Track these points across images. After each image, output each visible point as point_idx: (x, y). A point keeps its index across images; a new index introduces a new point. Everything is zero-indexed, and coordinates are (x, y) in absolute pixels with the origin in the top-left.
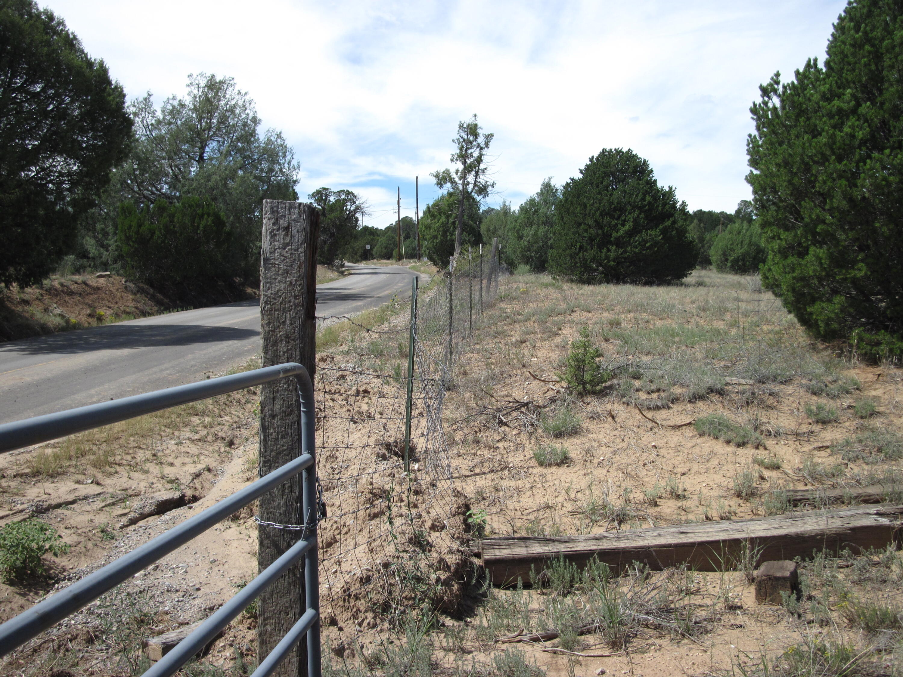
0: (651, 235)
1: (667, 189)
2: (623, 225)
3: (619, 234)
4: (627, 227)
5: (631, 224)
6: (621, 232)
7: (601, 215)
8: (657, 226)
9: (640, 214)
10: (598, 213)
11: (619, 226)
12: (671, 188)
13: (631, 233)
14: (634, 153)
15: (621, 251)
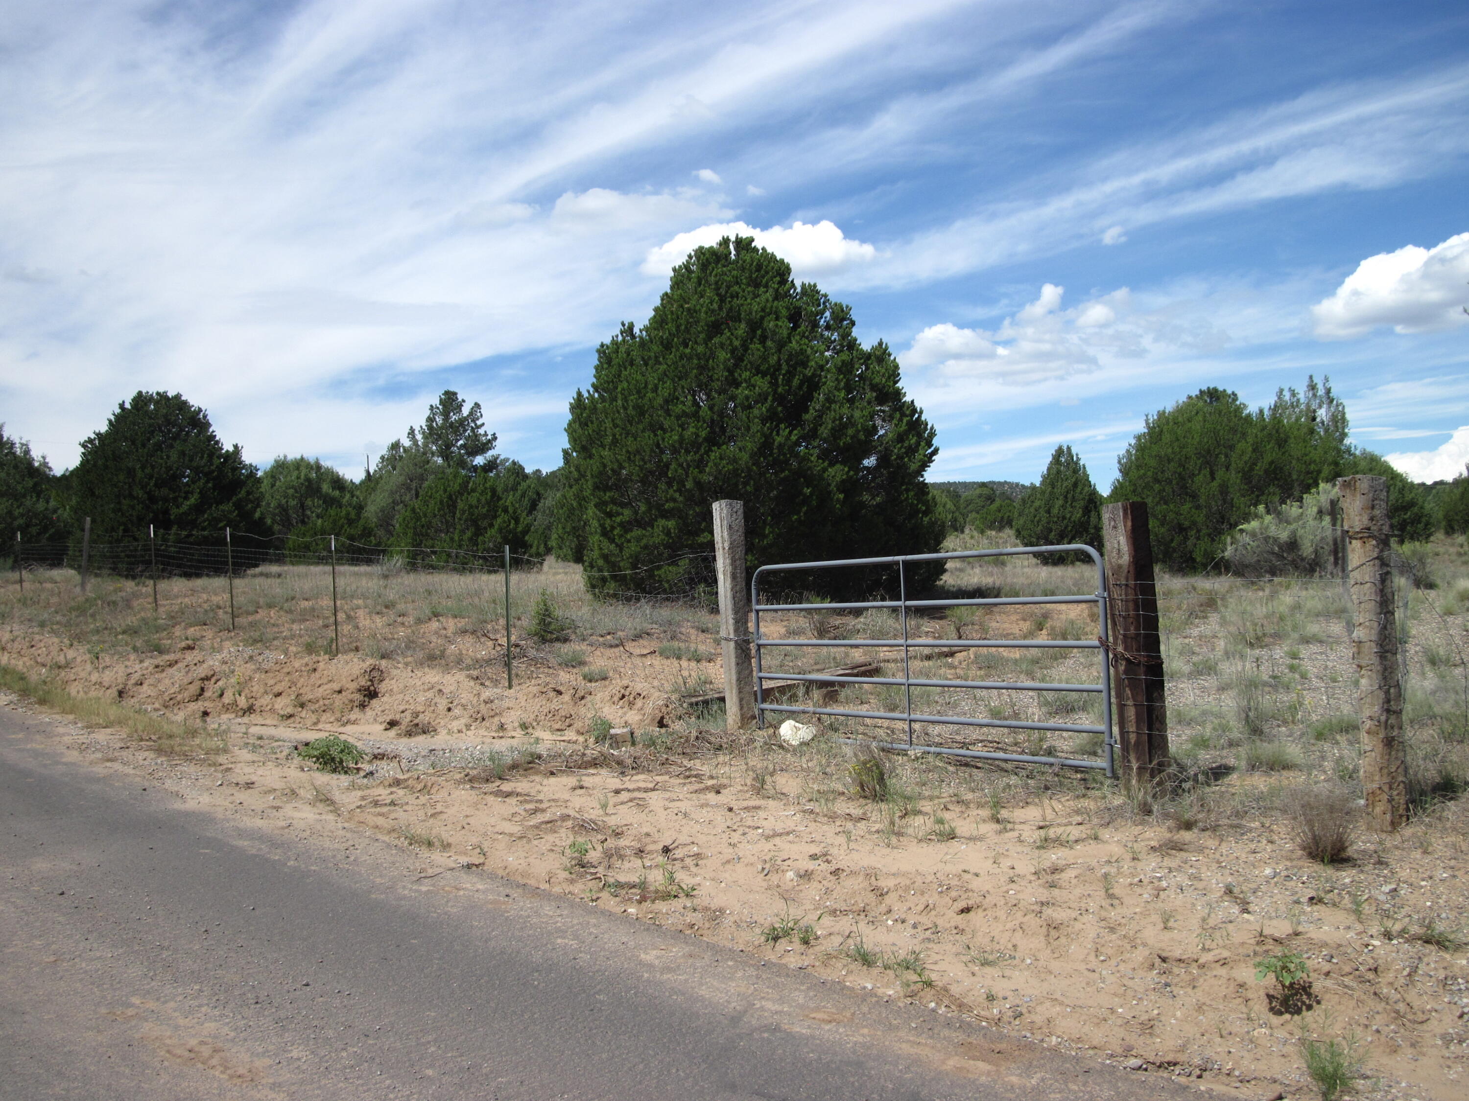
0: (223, 511)
1: (231, 449)
2: (186, 498)
3: (181, 510)
4: (192, 501)
5: (196, 496)
6: (185, 508)
7: (156, 485)
8: (229, 500)
9: (207, 482)
10: (152, 483)
11: (180, 500)
12: (236, 447)
13: (199, 509)
14: (183, 398)
15: (184, 533)
